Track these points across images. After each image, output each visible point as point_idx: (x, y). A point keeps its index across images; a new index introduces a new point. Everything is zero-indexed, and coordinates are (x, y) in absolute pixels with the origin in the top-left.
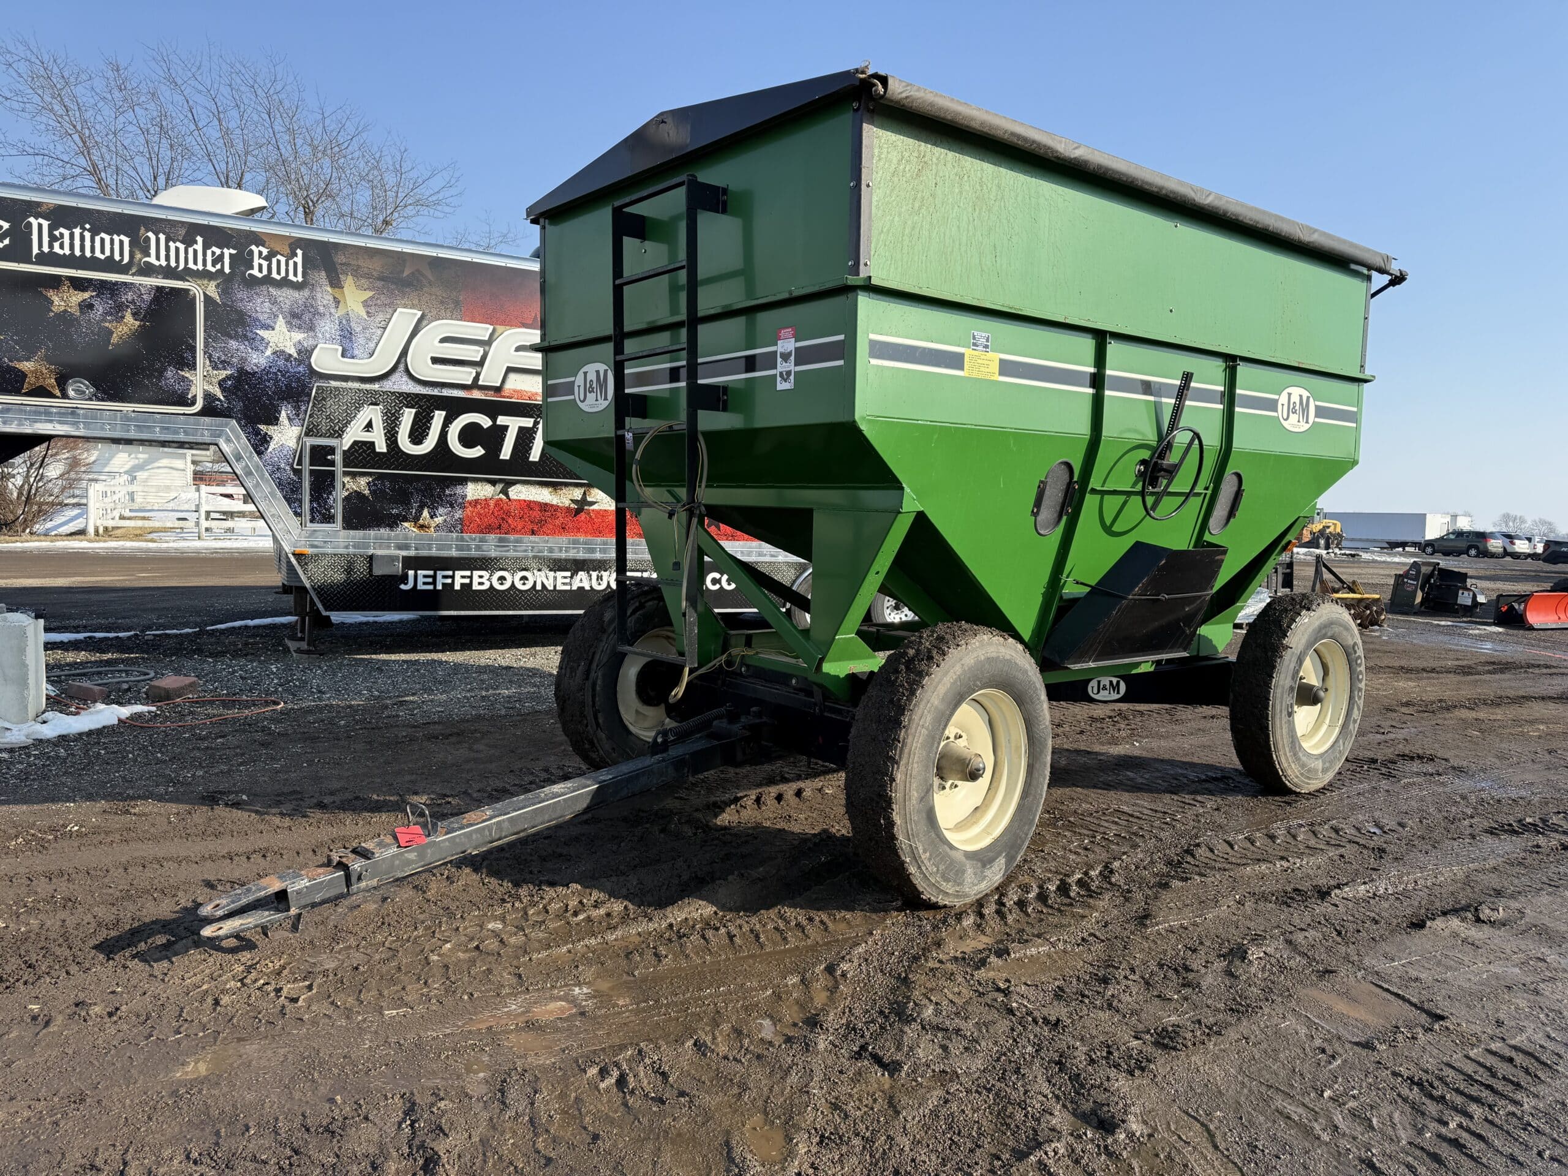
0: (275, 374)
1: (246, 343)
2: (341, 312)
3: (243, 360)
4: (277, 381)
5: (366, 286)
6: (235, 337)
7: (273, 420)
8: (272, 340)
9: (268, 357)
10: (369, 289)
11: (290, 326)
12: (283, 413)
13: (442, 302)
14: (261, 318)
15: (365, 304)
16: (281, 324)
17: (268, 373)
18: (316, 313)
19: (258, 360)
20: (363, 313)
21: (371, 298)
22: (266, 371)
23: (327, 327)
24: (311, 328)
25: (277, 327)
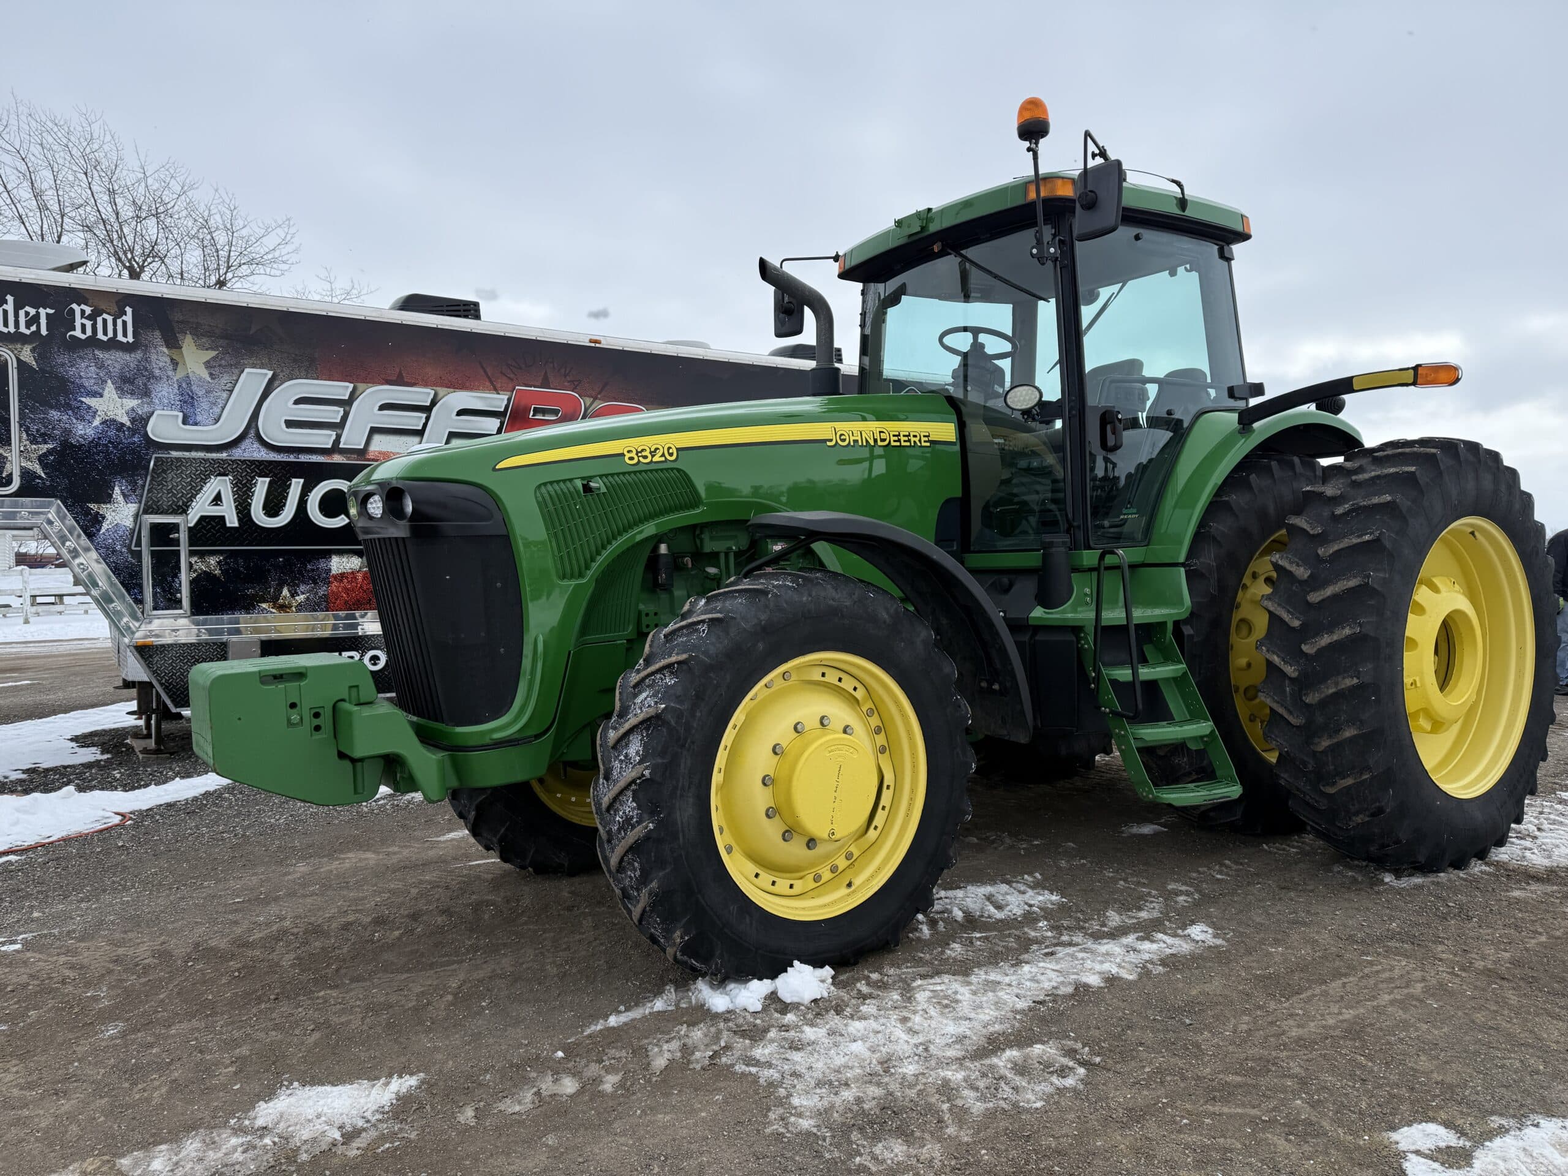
0: (106, 445)
1: (70, 412)
2: (180, 374)
3: (67, 432)
4: (107, 453)
5: (207, 345)
6: (57, 407)
7: (108, 499)
8: (100, 409)
9: (96, 427)
10: (212, 349)
11: (121, 391)
12: (117, 489)
13: (295, 361)
14: (86, 384)
15: (208, 365)
16: (110, 389)
17: (97, 444)
18: (151, 376)
19: (84, 431)
20: (205, 374)
21: (214, 358)
22: (95, 443)
23: (165, 391)
24: (146, 393)
25: (106, 393)
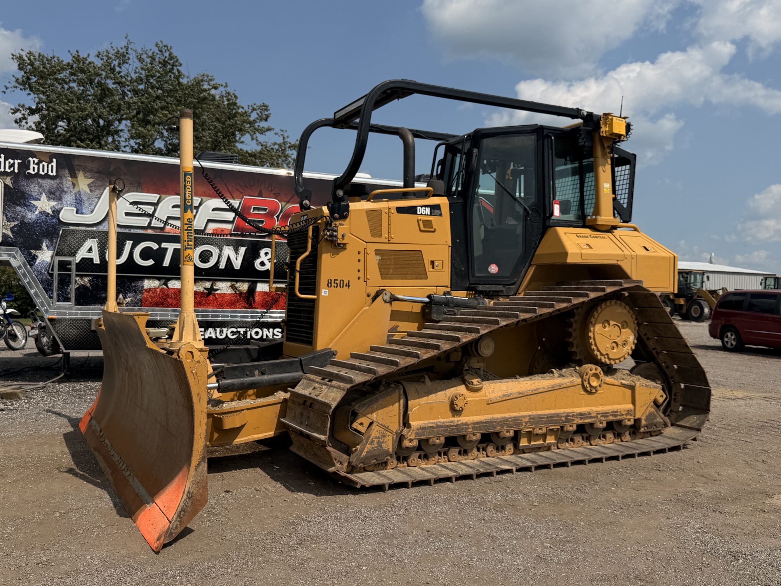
0: (40, 223)
1: (25, 208)
2: (76, 190)
3: (24, 217)
4: (41, 227)
5: (90, 176)
6: (20, 205)
7: (39, 248)
8: (39, 206)
9: (37, 215)
10: (92, 178)
11: (49, 198)
12: (44, 244)
13: (131, 184)
14: (33, 195)
15: (89, 186)
16: (44, 197)
17: (37, 223)
18: (63, 191)
19: (31, 216)
20: (88, 191)
21: (92, 183)
22: (36, 222)
23: (69, 198)
24: (60, 199)
25: (42, 199)
